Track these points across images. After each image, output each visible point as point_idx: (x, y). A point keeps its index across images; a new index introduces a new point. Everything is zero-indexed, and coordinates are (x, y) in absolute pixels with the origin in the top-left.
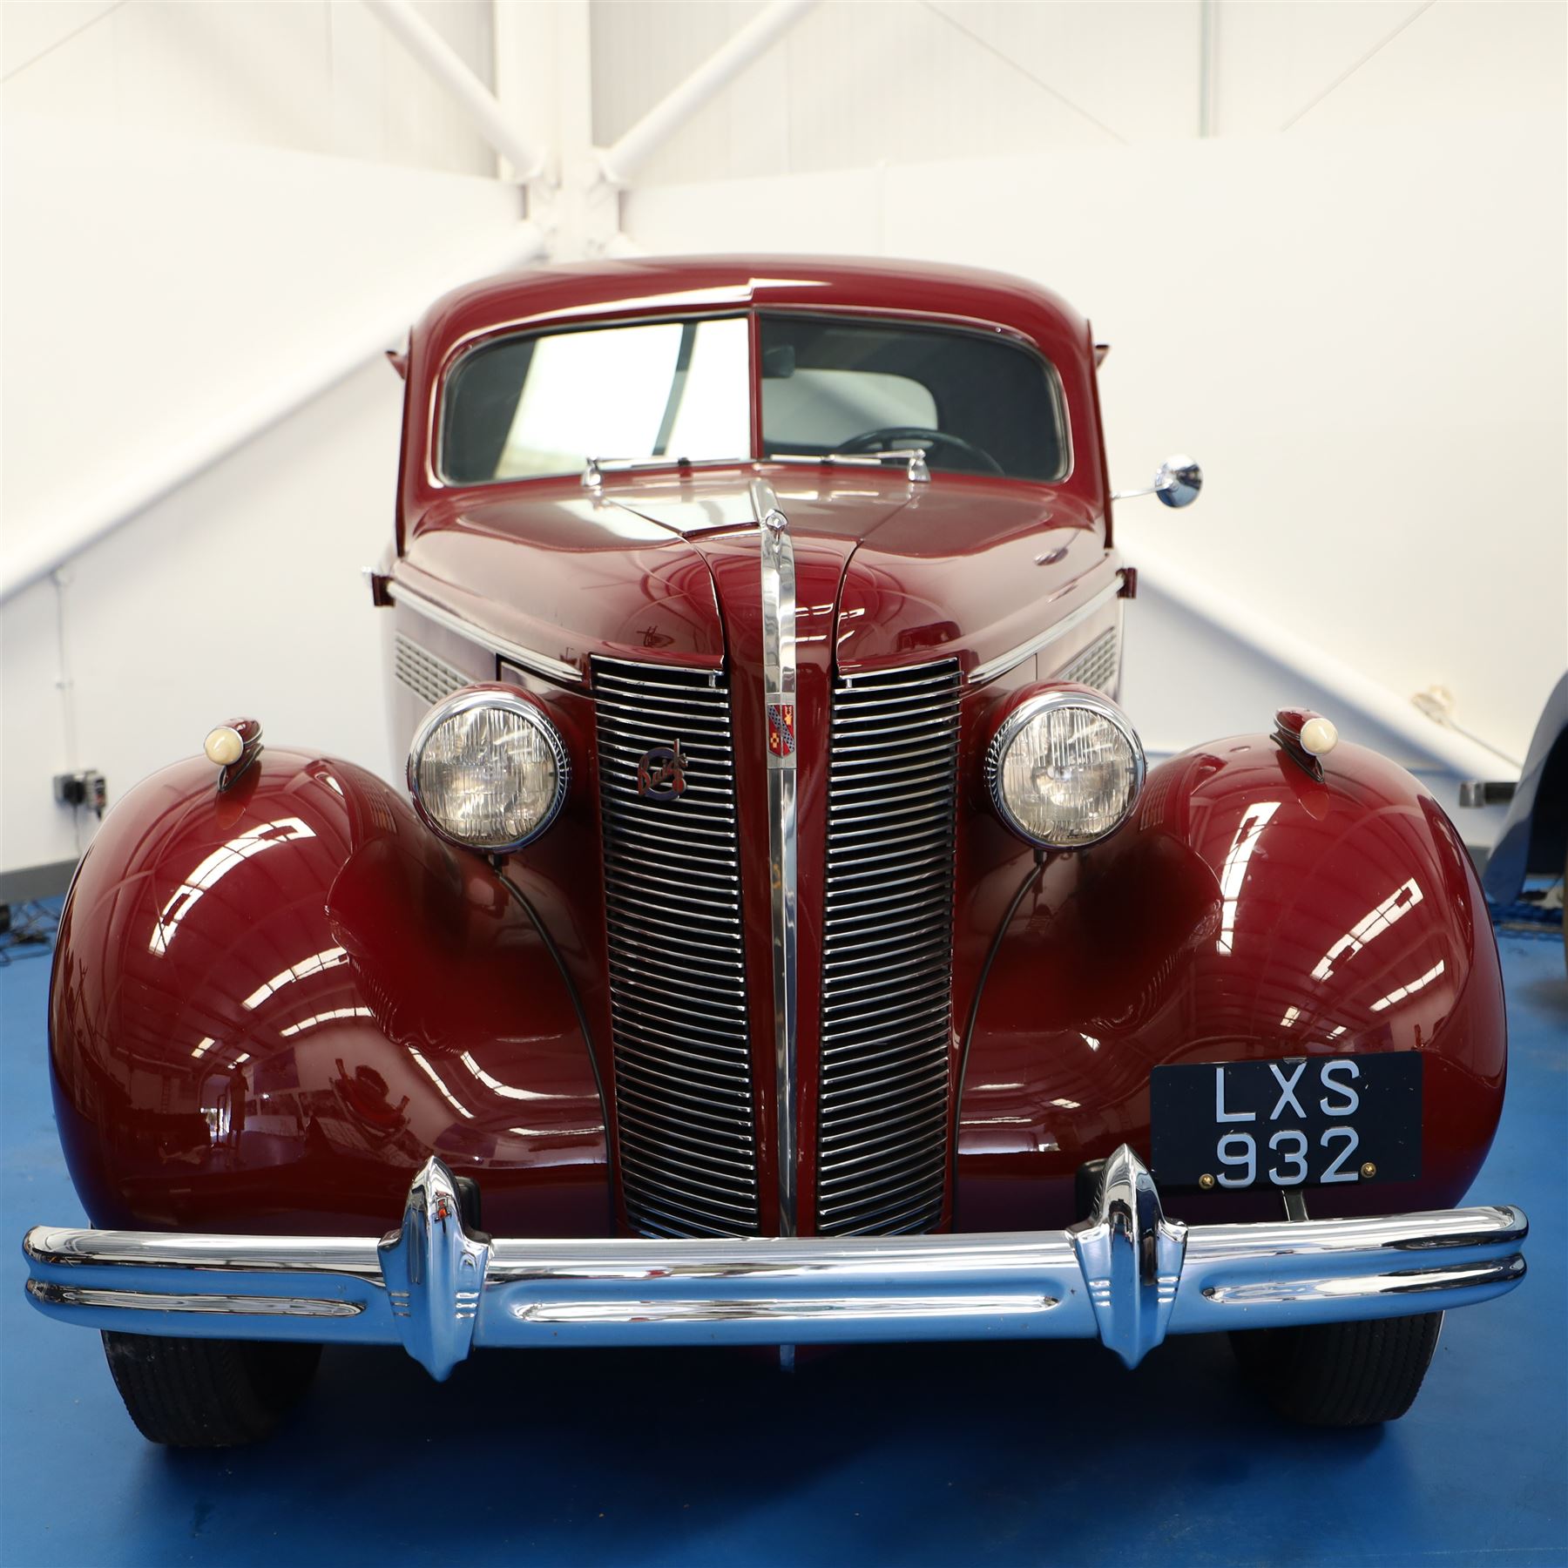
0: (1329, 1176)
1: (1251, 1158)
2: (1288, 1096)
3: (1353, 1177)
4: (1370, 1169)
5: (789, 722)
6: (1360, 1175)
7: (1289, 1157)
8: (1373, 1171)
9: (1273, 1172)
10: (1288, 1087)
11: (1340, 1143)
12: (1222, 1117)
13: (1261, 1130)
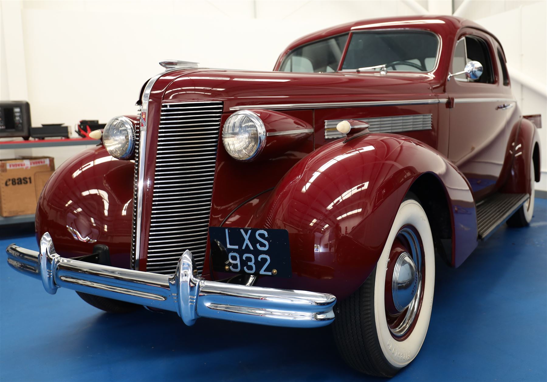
0: (262, 272)
1: (238, 262)
2: (247, 241)
3: (270, 273)
4: (275, 272)
5: (144, 117)
6: (272, 273)
7: (249, 263)
8: (276, 272)
9: (245, 268)
10: (246, 237)
11: (264, 260)
12: (229, 246)
13: (241, 252)
